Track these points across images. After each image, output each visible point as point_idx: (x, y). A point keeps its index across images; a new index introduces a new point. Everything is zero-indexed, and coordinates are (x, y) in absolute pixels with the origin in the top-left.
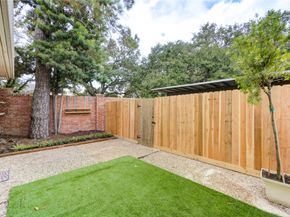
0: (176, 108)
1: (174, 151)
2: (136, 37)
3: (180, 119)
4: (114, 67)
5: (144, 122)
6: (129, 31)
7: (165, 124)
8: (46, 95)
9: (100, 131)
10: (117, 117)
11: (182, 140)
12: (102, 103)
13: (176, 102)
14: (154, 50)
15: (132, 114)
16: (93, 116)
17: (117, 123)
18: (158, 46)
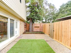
0: (62, 26)
1: (60, 42)
2: (53, 5)
3: (63, 30)
4: (48, 15)
5: (51, 30)
6: (51, 4)
7: (57, 32)
8: (31, 23)
9: (41, 32)
10: (45, 29)
11: (64, 39)
12: (42, 25)
13: (62, 23)
14: (61, 7)
15: (48, 28)
16: (40, 28)
17: (45, 30)
18: (63, 4)
